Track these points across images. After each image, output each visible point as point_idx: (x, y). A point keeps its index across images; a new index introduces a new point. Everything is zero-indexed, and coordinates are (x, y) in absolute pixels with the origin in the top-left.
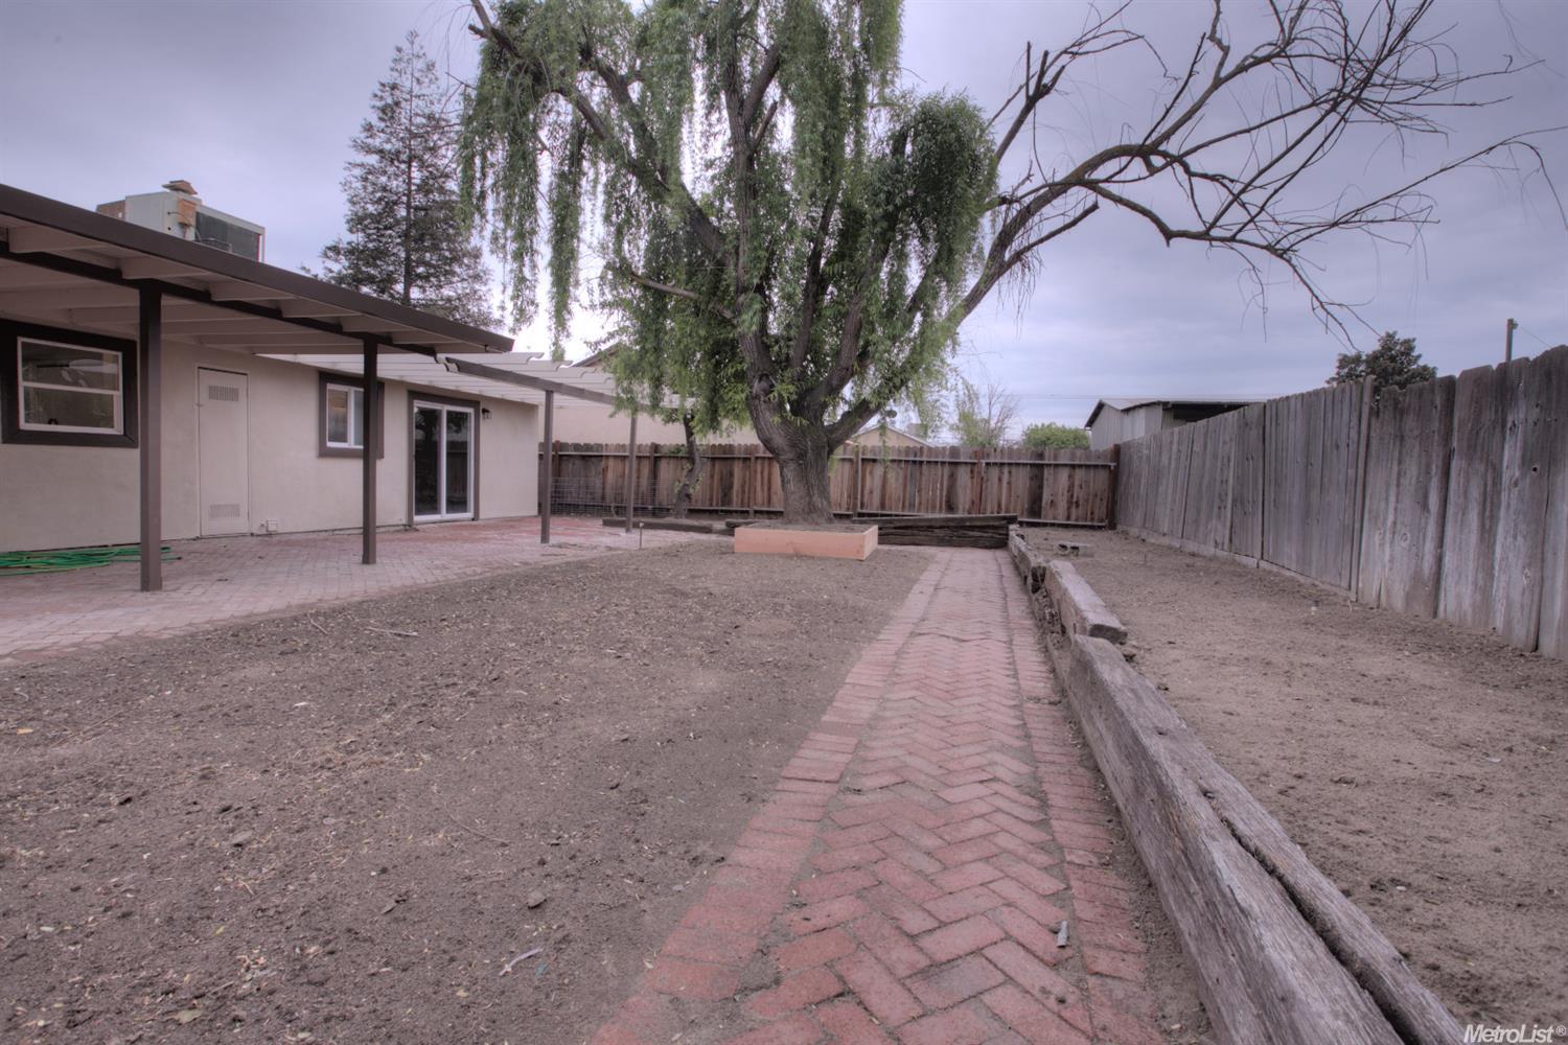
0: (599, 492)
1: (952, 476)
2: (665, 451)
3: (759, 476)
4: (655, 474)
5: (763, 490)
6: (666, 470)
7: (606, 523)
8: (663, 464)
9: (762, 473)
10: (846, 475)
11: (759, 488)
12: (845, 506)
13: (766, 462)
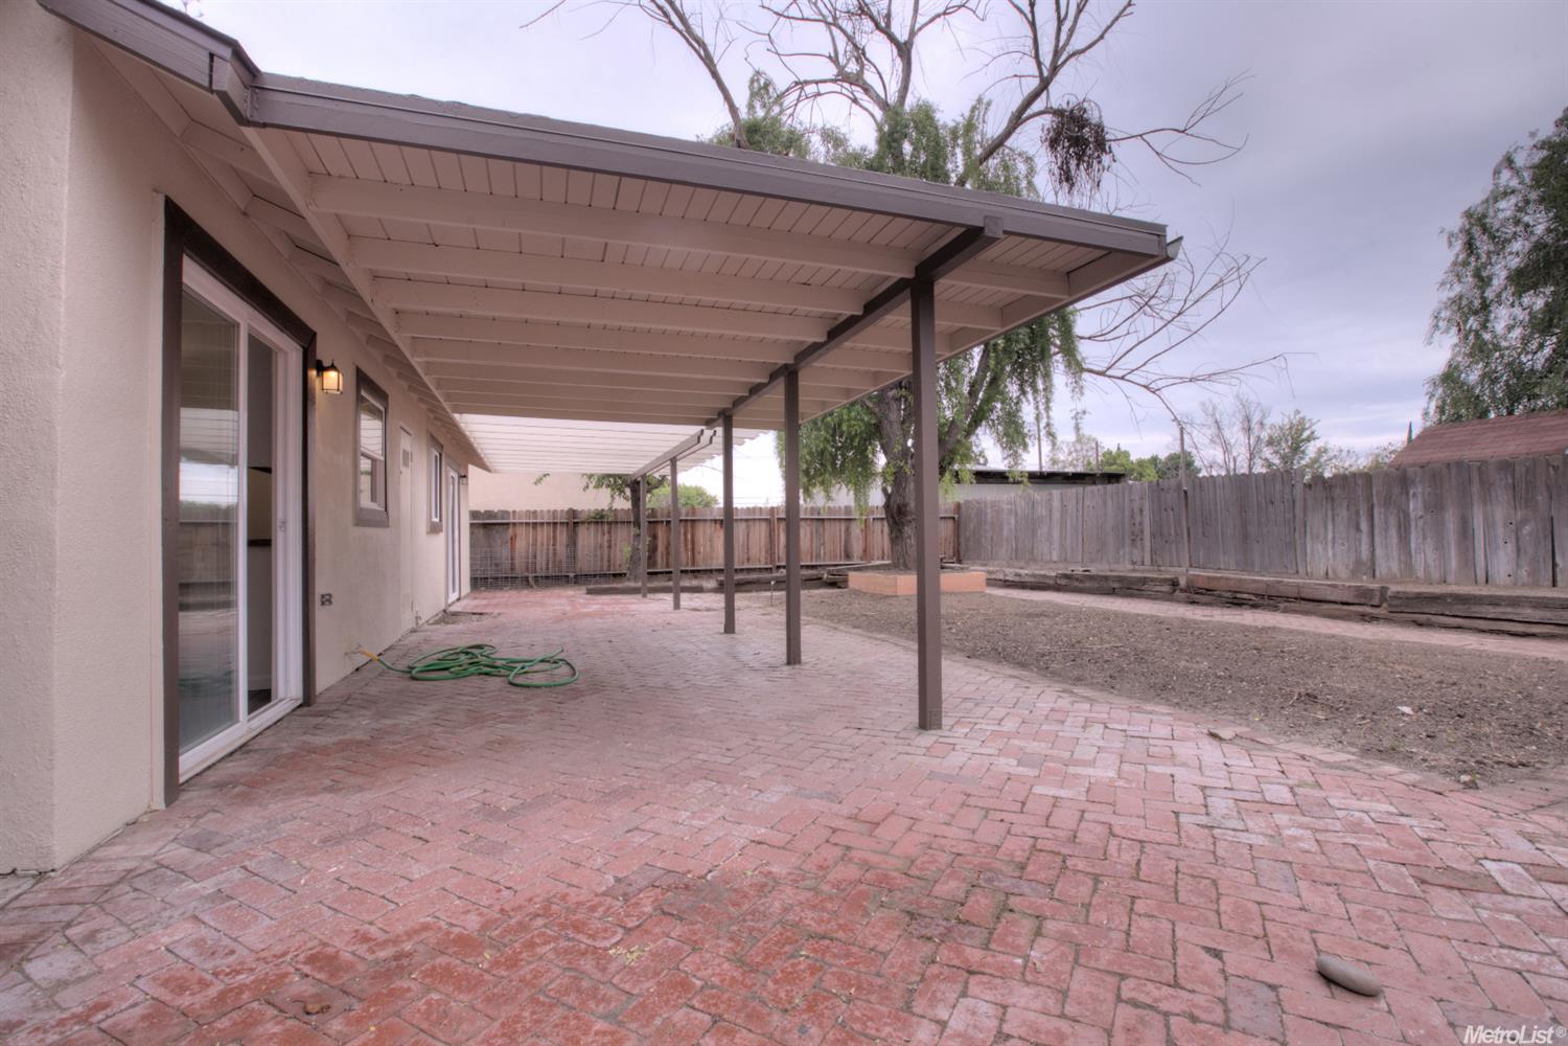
0: (506, 565)
1: (848, 530)
2: (583, 517)
3: (682, 537)
4: (573, 542)
5: (686, 550)
6: (587, 538)
7: (589, 592)
8: (582, 531)
9: (685, 535)
10: (763, 534)
11: (682, 549)
12: (763, 559)
13: (689, 524)
